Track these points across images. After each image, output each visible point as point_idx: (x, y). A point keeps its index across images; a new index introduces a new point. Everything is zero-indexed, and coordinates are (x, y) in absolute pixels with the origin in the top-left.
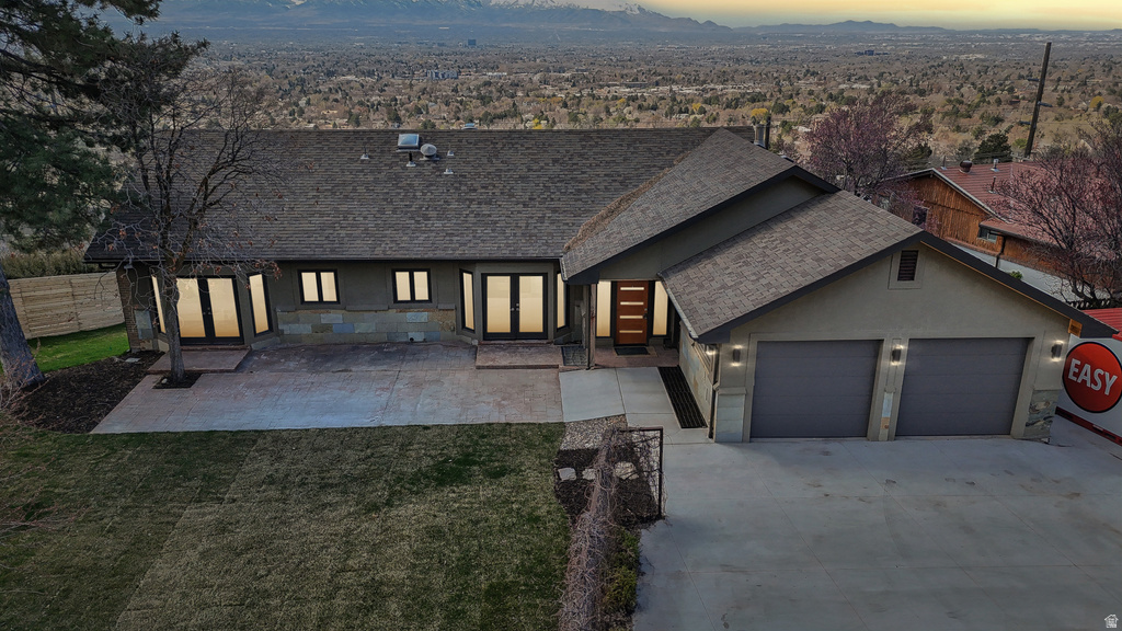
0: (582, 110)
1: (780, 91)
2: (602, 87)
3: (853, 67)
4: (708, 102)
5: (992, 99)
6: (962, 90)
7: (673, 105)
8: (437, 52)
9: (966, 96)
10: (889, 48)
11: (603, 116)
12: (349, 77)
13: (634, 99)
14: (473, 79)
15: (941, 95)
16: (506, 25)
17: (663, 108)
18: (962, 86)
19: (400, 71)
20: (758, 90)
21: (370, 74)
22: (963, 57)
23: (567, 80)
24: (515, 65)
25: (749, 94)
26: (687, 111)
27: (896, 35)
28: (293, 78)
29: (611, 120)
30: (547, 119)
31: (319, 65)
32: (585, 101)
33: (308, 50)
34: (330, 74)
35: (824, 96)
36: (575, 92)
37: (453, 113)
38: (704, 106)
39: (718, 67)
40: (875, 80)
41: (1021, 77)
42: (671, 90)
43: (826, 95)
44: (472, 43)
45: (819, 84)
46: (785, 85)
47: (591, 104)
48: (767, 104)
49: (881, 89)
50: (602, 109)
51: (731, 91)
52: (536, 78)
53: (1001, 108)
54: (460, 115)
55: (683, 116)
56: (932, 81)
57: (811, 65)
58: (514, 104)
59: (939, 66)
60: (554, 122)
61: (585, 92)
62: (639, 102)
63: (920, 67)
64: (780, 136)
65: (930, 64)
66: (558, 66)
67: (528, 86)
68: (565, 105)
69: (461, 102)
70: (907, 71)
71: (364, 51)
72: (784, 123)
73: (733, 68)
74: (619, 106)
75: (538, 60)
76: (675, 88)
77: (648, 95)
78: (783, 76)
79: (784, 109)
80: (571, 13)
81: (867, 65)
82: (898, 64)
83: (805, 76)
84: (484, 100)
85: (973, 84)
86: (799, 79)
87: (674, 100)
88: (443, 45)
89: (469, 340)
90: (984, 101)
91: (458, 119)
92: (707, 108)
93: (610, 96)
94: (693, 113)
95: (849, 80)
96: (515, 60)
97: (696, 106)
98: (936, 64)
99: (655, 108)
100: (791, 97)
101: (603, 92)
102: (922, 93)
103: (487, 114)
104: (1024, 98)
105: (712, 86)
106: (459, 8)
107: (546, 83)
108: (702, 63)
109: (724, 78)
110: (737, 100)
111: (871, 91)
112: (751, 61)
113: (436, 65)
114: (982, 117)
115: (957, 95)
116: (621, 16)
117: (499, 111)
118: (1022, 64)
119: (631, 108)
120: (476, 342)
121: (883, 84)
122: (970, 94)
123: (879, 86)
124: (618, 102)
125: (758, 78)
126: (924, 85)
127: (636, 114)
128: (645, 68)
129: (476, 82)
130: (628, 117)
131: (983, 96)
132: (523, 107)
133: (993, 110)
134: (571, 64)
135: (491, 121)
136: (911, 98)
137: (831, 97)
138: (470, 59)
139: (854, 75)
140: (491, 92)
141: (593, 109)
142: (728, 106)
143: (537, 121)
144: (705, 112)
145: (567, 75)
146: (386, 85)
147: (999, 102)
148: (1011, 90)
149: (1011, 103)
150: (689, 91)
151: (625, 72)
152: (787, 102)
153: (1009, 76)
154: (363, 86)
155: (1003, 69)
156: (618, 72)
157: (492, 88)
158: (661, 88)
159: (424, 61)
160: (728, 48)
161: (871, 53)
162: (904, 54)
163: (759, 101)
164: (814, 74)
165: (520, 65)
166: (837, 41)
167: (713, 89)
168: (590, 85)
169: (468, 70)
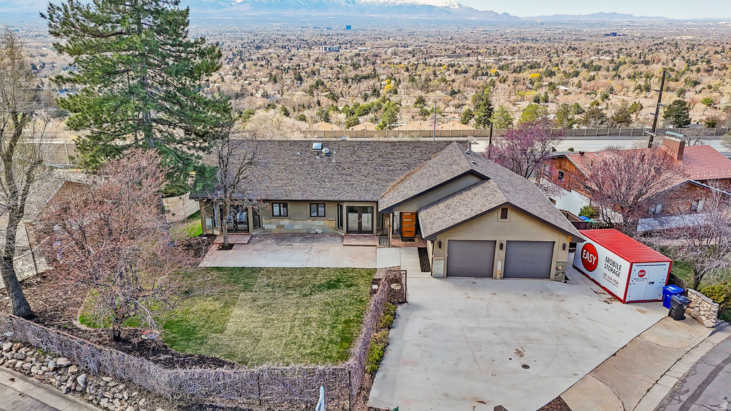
0: (418, 73)
1: (550, 61)
2: (431, 57)
3: (601, 44)
4: (501, 68)
5: (694, 68)
6: (675, 61)
7: (478, 70)
8: (326, 34)
9: (677, 65)
10: (627, 31)
11: (432, 77)
12: (270, 50)
13: (452, 66)
14: (349, 53)
15: (660, 64)
16: (371, 15)
17: (472, 72)
18: (675, 58)
19: (302, 45)
20: (535, 60)
21: (283, 47)
22: (678, 38)
23: (409, 52)
24: (377, 43)
25: (529, 63)
26: (487, 74)
27: (633, 22)
28: (235, 51)
29: (436, 81)
30: (395, 79)
31: (251, 42)
32: (421, 67)
33: (244, 32)
34: (258, 48)
35: (579, 65)
36: (413, 61)
37: (335, 75)
38: (498, 71)
39: (510, 44)
40: (616, 54)
41: (716, 52)
42: (477, 60)
43: (581, 64)
44: (349, 27)
45: (577, 56)
46: (555, 59)
47: (424, 69)
48: (541, 70)
49: (619, 60)
50: (431, 73)
51: (518, 61)
52: (390, 51)
53: (699, 75)
54: (340, 76)
55: (484, 78)
56: (654, 55)
57: (573, 43)
58: (374, 69)
59: (661, 44)
60: (400, 81)
61: (421, 61)
62: (456, 68)
63: (648, 44)
64: (546, 93)
65: (654, 43)
66: (404, 42)
67: (384, 57)
68: (407, 70)
69: (341, 67)
70: (638, 48)
71: (280, 33)
72: (551, 84)
73: (519, 45)
74: (442, 71)
75: (391, 39)
76: (480, 58)
77: (463, 63)
78: (553, 51)
79: (552, 74)
80: (413, 8)
81: (611, 43)
82: (632, 42)
83: (568, 50)
84: (356, 66)
85: (683, 57)
86: (564, 52)
87: (479, 66)
88: (330, 28)
89: (340, 233)
90: (688, 70)
91: (338, 79)
92: (500, 72)
93: (437, 63)
94: (491, 76)
95: (598, 53)
96: (376, 39)
97: (492, 71)
98: (658, 43)
99: (466, 72)
100: (557, 65)
101: (432, 61)
102: (647, 63)
103: (357, 76)
104: (716, 68)
105: (505, 57)
106: (341, 4)
107: (395, 54)
108: (499, 41)
109: (513, 52)
110: (521, 67)
111: (612, 61)
112: (532, 40)
113: (325, 42)
114: (686, 81)
115: (671, 65)
116: (446, 10)
117: (364, 74)
118: (719, 43)
119: (450, 72)
120: (343, 234)
121: (621, 56)
122: (680, 64)
123: (618, 57)
124: (442, 68)
125: (536, 51)
126: (649, 58)
127: (453, 76)
128: (461, 44)
129: (350, 54)
130: (448, 78)
131: (689, 66)
132: (379, 71)
133: (694, 76)
134: (412, 42)
135: (360, 81)
136: (639, 66)
137: (584, 65)
138: (347, 38)
139: (601, 50)
140: (360, 60)
141: (425, 72)
142: (514, 71)
143: (388, 80)
144: (499, 75)
145: (409, 49)
146: (293, 56)
147: (698, 70)
148: (708, 62)
149: (707, 71)
150: (491, 60)
151: (448, 47)
152: (554, 69)
153: (708, 52)
154: (279, 56)
155: (705, 46)
156: (442, 47)
157: (361, 58)
158: (471, 58)
159: (318, 39)
160: (517, 31)
161: (615, 34)
162: (637, 35)
163: (535, 68)
164: (574, 49)
165: (379, 42)
166: (592, 25)
167: (505, 59)
168: (424, 56)
169: (345, 45)
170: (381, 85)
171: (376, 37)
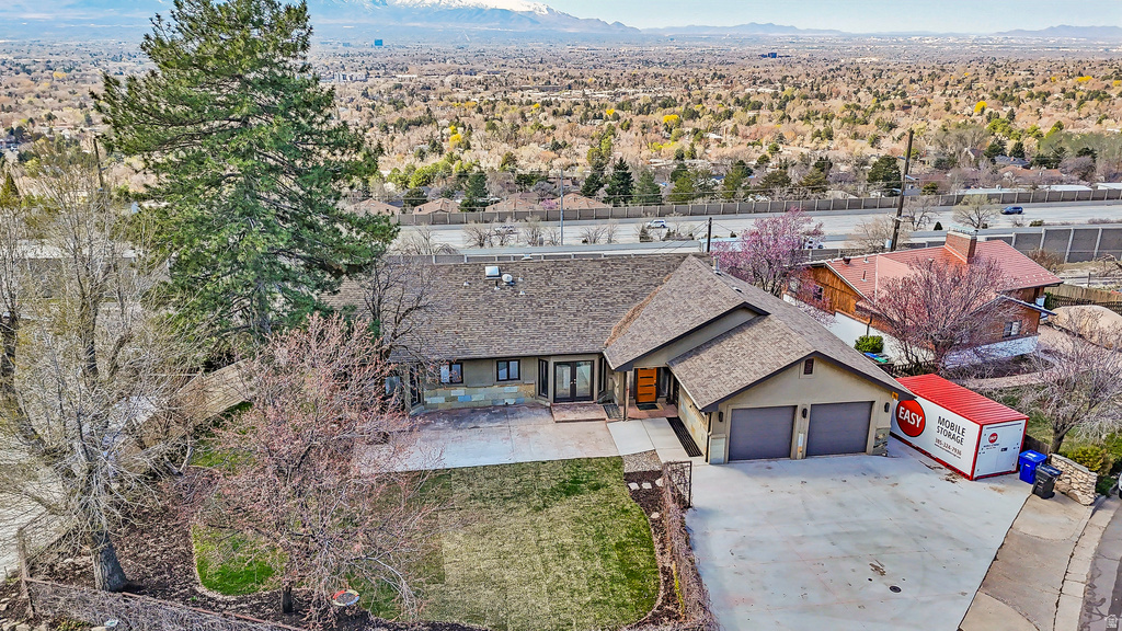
0: (498, 115)
1: (689, 95)
2: (515, 90)
3: (757, 70)
4: (621, 107)
5: (885, 104)
6: (859, 95)
7: (588, 111)
8: (342, 53)
9: (863, 100)
10: (790, 51)
11: (519, 122)
13: (549, 104)
14: (383, 84)
15: (840, 99)
16: (413, 24)
17: (578, 113)
18: (859, 90)
20: (668, 94)
22: (859, 60)
23: (479, 83)
24: (426, 67)
25: (659, 98)
26: (601, 117)
27: (797, 38)
29: (528, 128)
30: (463, 126)
32: (500, 106)
35: (732, 101)
36: (487, 96)
37: (365, 120)
38: (617, 111)
39: (629, 70)
40: (778, 84)
41: (912, 81)
42: (584, 95)
43: (733, 100)
44: (379, 43)
45: (726, 88)
46: (695, 92)
47: (506, 110)
48: (677, 109)
49: (784, 93)
50: (518, 115)
51: (643, 97)
52: (448, 80)
53: (894, 114)
54: (373, 121)
55: (598, 122)
56: (831, 85)
57: (718, 67)
58: (428, 109)
59: (837, 69)
60: (470, 128)
61: (499, 97)
62: (554, 107)
63: (820, 70)
64: (692, 145)
65: (829, 67)
66: (469, 67)
67: (441, 90)
68: (480, 111)
69: (373, 107)
70: (808, 75)
72: (696, 131)
73: (643, 71)
74: (534, 112)
75: (448, 61)
76: (587, 92)
77: (564, 99)
78: (692, 80)
79: (694, 115)
80: (479, 13)
81: (771, 69)
82: (799, 67)
83: (713, 79)
84: (397, 105)
85: (869, 88)
86: (707, 82)
87: (588, 105)
88: (348, 45)
90: (879, 107)
91: (372, 126)
92: (621, 113)
93: (524, 101)
94: (607, 119)
95: (754, 84)
96: (425, 61)
97: (609, 112)
98: (834, 67)
99: (569, 113)
100: (700, 102)
101: (516, 96)
102: (822, 97)
103: (401, 120)
104: (915, 104)
105: (623, 90)
106: (363, 6)
107: (458, 85)
108: (612, 64)
109: (635, 81)
110: (649, 105)
111: (775, 95)
112: (660, 64)
113: (343, 67)
114: (877, 123)
115: (854, 100)
116: (530, 17)
117: (414, 117)
118: (914, 68)
119: (546, 114)
121: (787, 88)
122: (867, 100)
123: (783, 90)
124: (533, 107)
125: (667, 81)
126: (824, 90)
127: (552, 121)
128: (557, 71)
129: (386, 86)
130: (543, 123)
131: (878, 101)
132: (437, 113)
133: (887, 116)
134: (481, 66)
135: (407, 128)
136: (813, 102)
137: (738, 101)
138: (378, 59)
139: (759, 79)
140: (402, 96)
141: (508, 114)
142: (640, 112)
143: (453, 127)
144: (619, 118)
145: (479, 77)
147: (892, 107)
148: (903, 95)
149: (904, 108)
150: (603, 95)
151: (537, 74)
152: (697, 108)
153: (901, 80)
155: (896, 72)
156: (529, 75)
157: (403, 92)
158: (574, 92)
159: (330, 61)
160: (637, 50)
161: (774, 55)
162: (804, 56)
163: (670, 106)
164: (721, 77)
165: (430, 66)
166: (742, 42)
167: (624, 94)
168: (503, 89)
169: (376, 72)
170: (442, 135)
171: (424, 57)
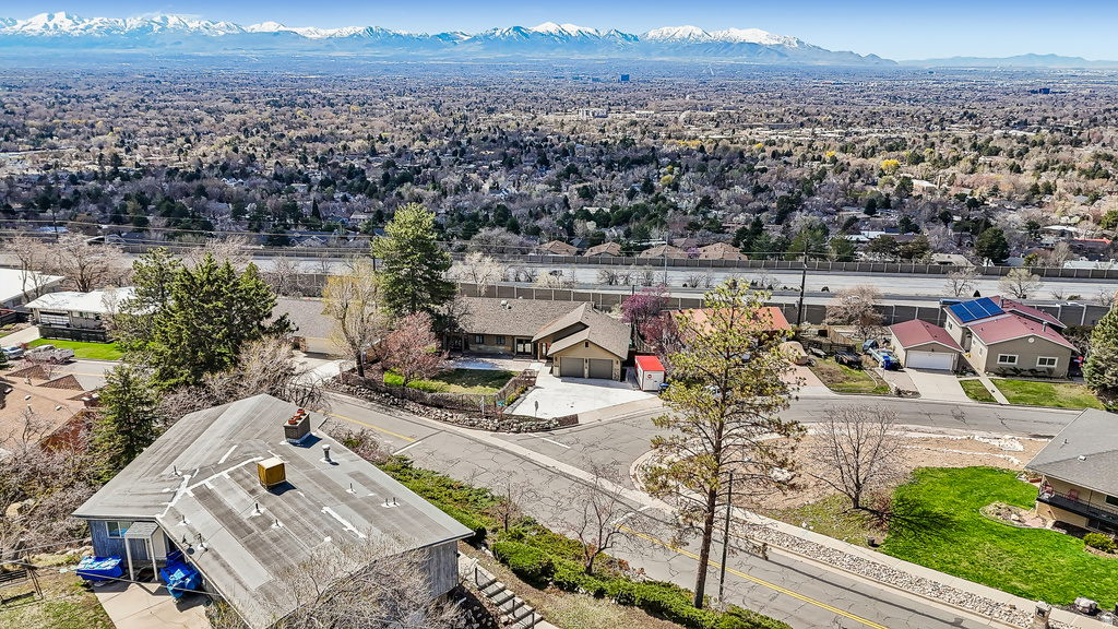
0: (718, 154)
1: (926, 137)
2: (744, 128)
3: (1018, 108)
4: (844, 150)
7: (808, 152)
8: (591, 88)
10: (1069, 86)
12: (507, 115)
13: (772, 144)
14: (621, 118)
16: (660, 59)
17: (798, 154)
19: (554, 108)
20: (902, 135)
21: (527, 110)
23: (712, 119)
24: (665, 103)
25: (891, 139)
26: (819, 159)
27: (1083, 70)
28: (457, 115)
29: (737, 171)
30: (679, 166)
31: (481, 102)
32: (723, 146)
33: (473, 85)
34: (491, 111)
35: (969, 145)
38: (838, 153)
39: (871, 107)
40: (1034, 128)
42: (813, 134)
43: (971, 143)
44: (625, 78)
45: (971, 129)
46: (934, 134)
47: (727, 150)
48: (904, 153)
49: (1035, 139)
50: (737, 156)
52: (682, 117)
54: (602, 158)
55: (814, 164)
56: (1096, 129)
57: (974, 105)
58: (654, 148)
60: (687, 169)
61: (726, 135)
62: (776, 147)
63: (1094, 110)
65: (1107, 107)
66: (706, 102)
67: (672, 127)
68: (702, 150)
69: (606, 144)
70: (1076, 116)
71: (523, 87)
73: (886, 108)
75: (688, 97)
76: (818, 130)
77: (790, 138)
78: (938, 119)
80: (727, 47)
81: (1035, 107)
82: (1071, 105)
83: (961, 118)
84: (627, 142)
86: (953, 122)
87: (811, 145)
88: (597, 80)
91: (600, 163)
92: (841, 156)
93: (748, 140)
94: (825, 162)
95: (1007, 125)
96: (665, 97)
99: (789, 156)
100: (933, 145)
101: (743, 134)
102: (1078, 143)
103: (626, 158)
106: (616, 41)
107: (690, 121)
108: (856, 100)
109: (872, 120)
110: (875, 147)
111: (1024, 139)
112: (909, 100)
113: (588, 102)
116: (778, 50)
117: (638, 155)
123: (1037, 133)
124: (755, 148)
128: (793, 106)
129: (623, 122)
132: (661, 151)
134: (719, 102)
135: (629, 167)
136: (1065, 148)
137: (975, 146)
138: (621, 95)
139: (1015, 119)
140: (635, 132)
141: (728, 154)
142: (863, 155)
143: (671, 166)
144: (836, 161)
145: (714, 113)
146: (539, 124)
150: (831, 136)
151: (773, 111)
152: (925, 152)
154: (518, 125)
156: (764, 111)
157: (638, 129)
158: (804, 131)
159: (578, 97)
160: (888, 84)
161: (1046, 91)
162: (1084, 92)
163: (897, 150)
164: (971, 117)
165: (669, 102)
166: (1012, 76)
167: (857, 133)
168: (733, 126)
169: (617, 108)
170: (659, 173)
171: (665, 93)
